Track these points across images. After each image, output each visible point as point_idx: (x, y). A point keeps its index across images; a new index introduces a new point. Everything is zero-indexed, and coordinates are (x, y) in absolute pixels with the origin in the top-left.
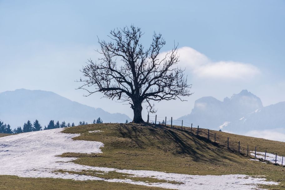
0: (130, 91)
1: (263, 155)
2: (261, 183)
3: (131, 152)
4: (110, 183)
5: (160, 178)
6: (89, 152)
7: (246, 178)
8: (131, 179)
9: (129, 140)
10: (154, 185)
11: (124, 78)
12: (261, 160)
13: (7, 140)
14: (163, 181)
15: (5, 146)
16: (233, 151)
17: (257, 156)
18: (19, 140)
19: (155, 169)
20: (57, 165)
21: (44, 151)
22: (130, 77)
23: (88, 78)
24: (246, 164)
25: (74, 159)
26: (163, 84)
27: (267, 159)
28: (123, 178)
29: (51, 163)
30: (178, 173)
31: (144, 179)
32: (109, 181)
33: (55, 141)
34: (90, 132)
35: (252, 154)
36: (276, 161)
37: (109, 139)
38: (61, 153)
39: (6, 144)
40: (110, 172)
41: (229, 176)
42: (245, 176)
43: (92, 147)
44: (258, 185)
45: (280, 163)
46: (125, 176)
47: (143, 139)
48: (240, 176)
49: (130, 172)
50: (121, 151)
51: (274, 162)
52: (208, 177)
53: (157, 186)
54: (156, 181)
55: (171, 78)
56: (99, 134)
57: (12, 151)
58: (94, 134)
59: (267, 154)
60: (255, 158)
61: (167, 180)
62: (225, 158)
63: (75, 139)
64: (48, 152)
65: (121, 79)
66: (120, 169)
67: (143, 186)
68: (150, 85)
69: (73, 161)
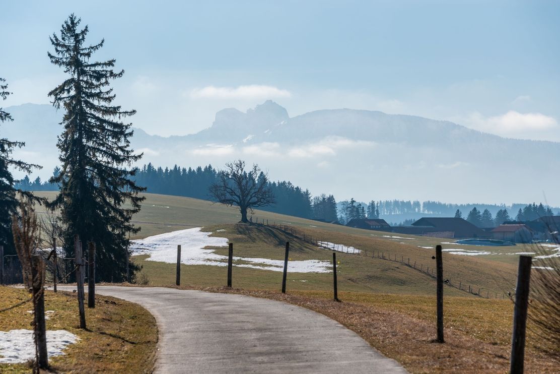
0: (239, 201)
1: (326, 244)
2: (327, 265)
3: (246, 245)
4: (240, 267)
5: (268, 264)
6: (221, 245)
7: (319, 262)
8: (252, 264)
9: (244, 236)
10: (266, 268)
11: (234, 193)
12: (325, 247)
13: (167, 237)
14: (271, 266)
15: (166, 241)
16: (308, 242)
17: (323, 245)
18: (174, 237)
19: (264, 257)
20: (205, 255)
21: (192, 245)
22: (238, 192)
23: (212, 194)
24: (317, 251)
25: (214, 250)
26: (260, 197)
27: (329, 247)
28: (247, 264)
29: (201, 254)
30: (278, 260)
31: (260, 265)
32: (239, 266)
33: (197, 237)
34: (218, 231)
35: (319, 244)
36: (334, 248)
37: (232, 236)
38: (203, 246)
39: (166, 239)
40: (238, 260)
41: (308, 261)
42: (317, 261)
43: (222, 242)
44: (326, 267)
45: (337, 249)
46: (248, 263)
47: (253, 235)
48: (315, 261)
49: (249, 259)
50: (240, 244)
51: (333, 249)
52: (296, 262)
53: (268, 269)
54: (267, 265)
55: (265, 192)
56: (223, 232)
57: (171, 245)
58: (221, 232)
59: (329, 243)
60: (321, 246)
61: (273, 264)
62: (307, 248)
63: (210, 236)
64: (195, 245)
65: (232, 193)
66: (243, 257)
67: (259, 269)
68: (251, 197)
69: (213, 252)
